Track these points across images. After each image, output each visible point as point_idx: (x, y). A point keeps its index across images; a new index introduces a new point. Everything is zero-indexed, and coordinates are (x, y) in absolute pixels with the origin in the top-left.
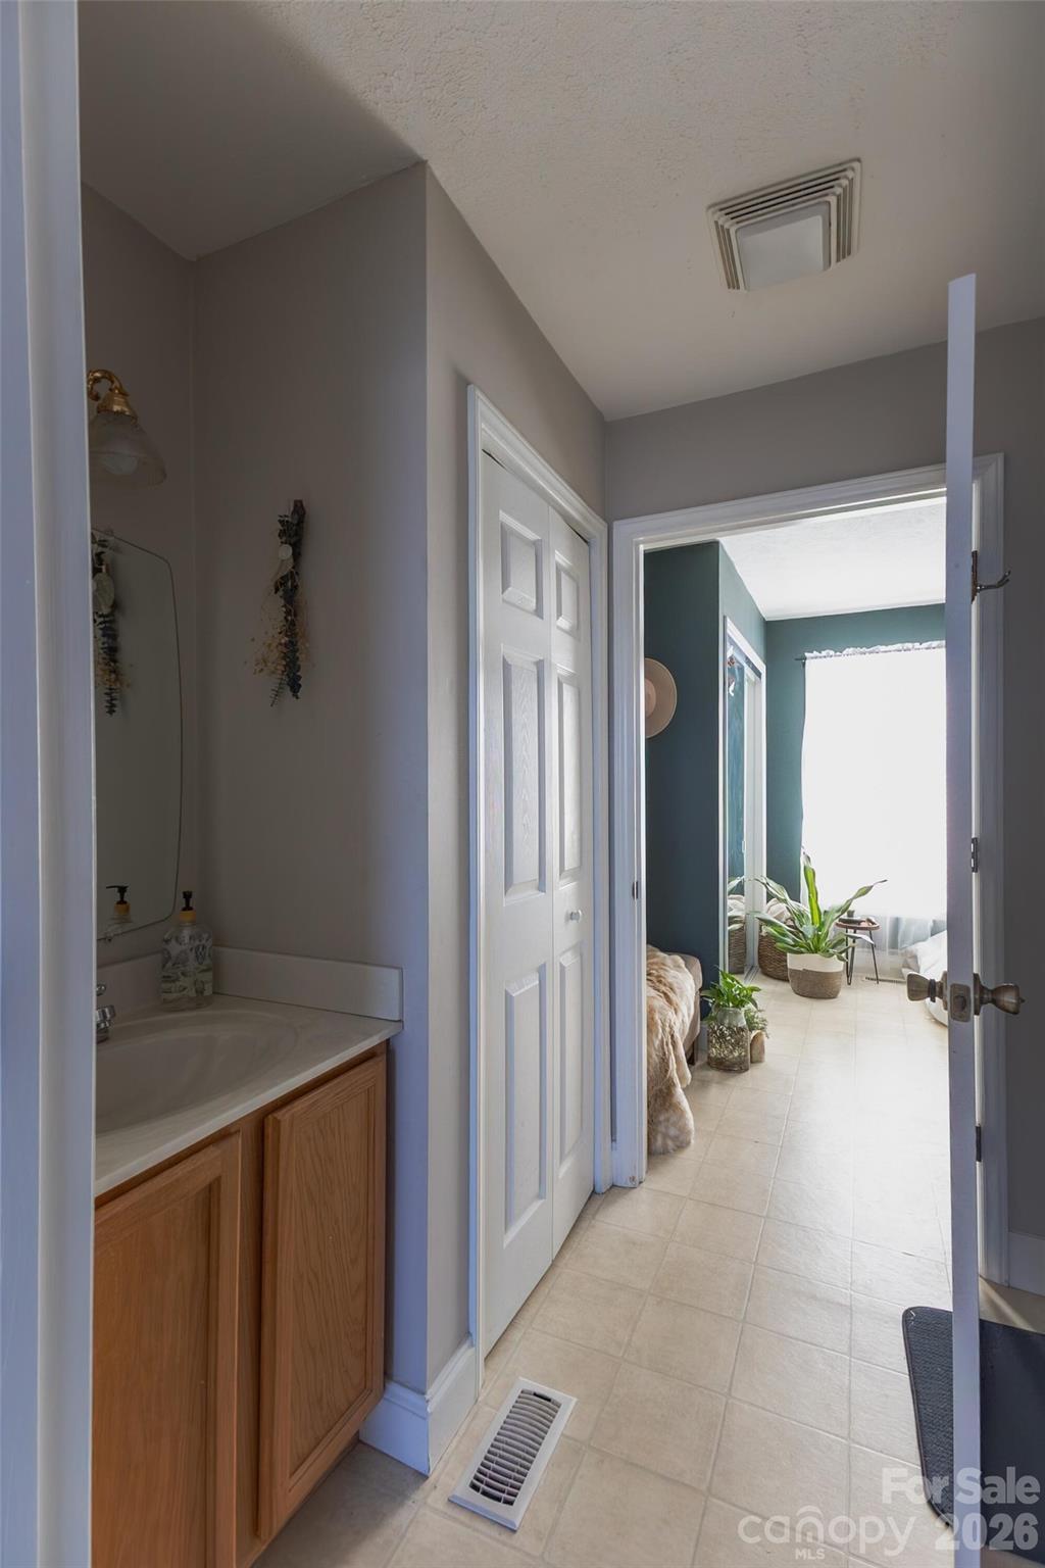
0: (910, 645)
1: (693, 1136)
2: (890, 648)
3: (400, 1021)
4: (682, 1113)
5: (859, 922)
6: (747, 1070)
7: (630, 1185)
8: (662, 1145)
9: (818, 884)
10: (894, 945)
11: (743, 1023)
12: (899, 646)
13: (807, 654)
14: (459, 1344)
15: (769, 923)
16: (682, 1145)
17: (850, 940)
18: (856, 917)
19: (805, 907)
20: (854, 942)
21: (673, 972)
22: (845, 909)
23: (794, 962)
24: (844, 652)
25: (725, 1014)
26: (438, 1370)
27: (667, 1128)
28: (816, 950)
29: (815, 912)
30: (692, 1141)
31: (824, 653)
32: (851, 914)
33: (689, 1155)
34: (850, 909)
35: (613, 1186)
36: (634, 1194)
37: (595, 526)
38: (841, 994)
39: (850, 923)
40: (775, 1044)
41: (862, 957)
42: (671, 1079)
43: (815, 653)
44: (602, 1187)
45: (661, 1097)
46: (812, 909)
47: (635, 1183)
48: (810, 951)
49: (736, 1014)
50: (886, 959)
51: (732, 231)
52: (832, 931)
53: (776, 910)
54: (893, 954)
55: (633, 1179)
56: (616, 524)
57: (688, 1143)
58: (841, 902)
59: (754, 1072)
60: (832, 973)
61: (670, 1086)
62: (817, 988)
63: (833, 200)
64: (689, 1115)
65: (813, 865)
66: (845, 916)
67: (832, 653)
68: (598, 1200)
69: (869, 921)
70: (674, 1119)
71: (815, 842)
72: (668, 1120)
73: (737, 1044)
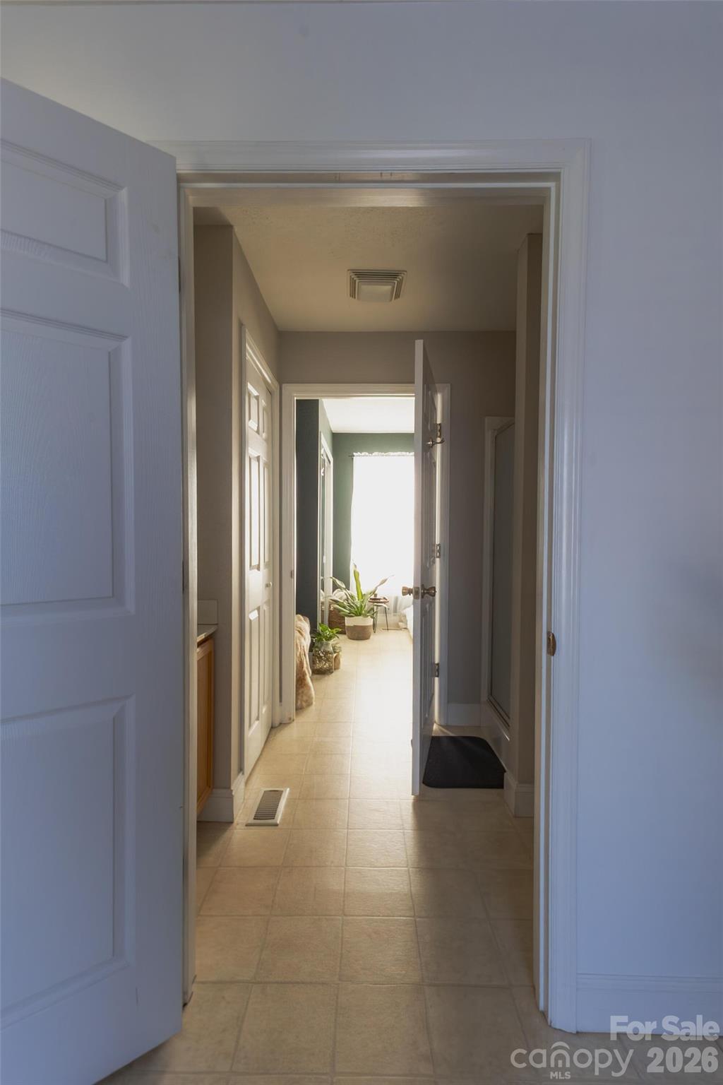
0: (404, 453)
1: (314, 700)
2: (395, 454)
3: (217, 624)
4: (309, 688)
5: (379, 599)
6: (332, 672)
7: (288, 722)
8: (302, 704)
9: (360, 579)
10: (395, 611)
11: (331, 649)
12: (399, 453)
13: (354, 454)
14: (239, 772)
15: (336, 602)
16: (309, 704)
17: (375, 607)
18: (378, 597)
19: (355, 593)
20: (377, 609)
21: (299, 622)
22: (374, 593)
23: (349, 622)
24: (373, 454)
25: (322, 645)
26: (235, 779)
27: (302, 697)
28: (360, 615)
29: (360, 595)
30: (314, 703)
31: (363, 454)
32: (376, 595)
33: (313, 707)
34: (376, 593)
35: (281, 724)
36: (291, 725)
37: (275, 386)
38: (371, 637)
39: (375, 600)
40: (345, 660)
41: (380, 618)
42: (304, 672)
43: (359, 453)
44: (277, 723)
45: (301, 681)
46: (358, 595)
47: (291, 720)
48: (356, 615)
49: (327, 644)
50: (392, 619)
51: (357, 281)
52: (368, 605)
53: (340, 595)
54: (394, 615)
55: (290, 719)
56: (284, 385)
57: (312, 703)
58: (371, 589)
59: (335, 673)
60: (367, 626)
61: (304, 675)
62: (360, 634)
63: (396, 282)
64: (312, 689)
65: (357, 570)
66: (373, 597)
67: (367, 454)
68: (273, 732)
69: (384, 598)
70: (305, 692)
71: (358, 558)
72: (303, 692)
73: (328, 660)
